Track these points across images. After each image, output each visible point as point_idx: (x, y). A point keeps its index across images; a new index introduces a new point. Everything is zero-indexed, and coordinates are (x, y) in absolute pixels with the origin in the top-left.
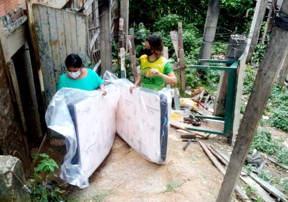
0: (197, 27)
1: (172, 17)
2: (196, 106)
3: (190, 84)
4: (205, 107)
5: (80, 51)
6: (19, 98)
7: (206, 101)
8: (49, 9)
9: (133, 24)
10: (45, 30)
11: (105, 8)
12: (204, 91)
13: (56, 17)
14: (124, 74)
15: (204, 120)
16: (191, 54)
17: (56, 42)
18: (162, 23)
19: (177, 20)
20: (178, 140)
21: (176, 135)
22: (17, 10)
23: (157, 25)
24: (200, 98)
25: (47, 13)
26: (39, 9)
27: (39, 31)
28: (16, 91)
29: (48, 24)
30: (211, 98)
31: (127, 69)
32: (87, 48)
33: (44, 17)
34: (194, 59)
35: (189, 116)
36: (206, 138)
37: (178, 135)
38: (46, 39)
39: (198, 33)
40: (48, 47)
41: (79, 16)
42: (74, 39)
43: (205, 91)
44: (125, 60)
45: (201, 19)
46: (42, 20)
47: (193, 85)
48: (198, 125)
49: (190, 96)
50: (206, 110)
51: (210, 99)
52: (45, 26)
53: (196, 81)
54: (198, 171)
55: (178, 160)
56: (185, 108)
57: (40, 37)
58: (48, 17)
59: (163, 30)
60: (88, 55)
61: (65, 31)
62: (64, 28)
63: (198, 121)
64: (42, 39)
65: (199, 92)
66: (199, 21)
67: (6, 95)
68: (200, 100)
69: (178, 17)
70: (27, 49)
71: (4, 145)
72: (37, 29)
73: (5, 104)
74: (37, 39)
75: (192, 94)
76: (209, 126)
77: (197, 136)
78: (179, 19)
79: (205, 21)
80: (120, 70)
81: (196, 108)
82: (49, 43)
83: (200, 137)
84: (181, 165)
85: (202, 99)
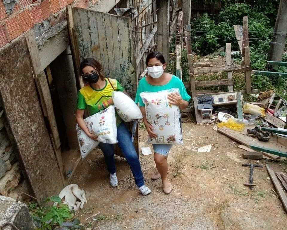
0: (268, 15)
1: (240, 6)
2: (264, 112)
3: (257, 85)
4: (275, 115)
5: (123, 57)
6: (52, 111)
7: (277, 106)
8: (89, 12)
9: (197, 15)
10: (85, 36)
11: (163, 2)
12: (274, 94)
13: (96, 21)
14: (180, 73)
15: (274, 134)
16: (260, 47)
17: (97, 48)
18: (229, 12)
19: (245, 8)
20: (238, 160)
21: (236, 152)
22: (57, 14)
23: (222, 15)
24: (269, 103)
25: (88, 17)
26: (79, 13)
27: (80, 36)
28: (47, 104)
29: (89, 28)
30: (284, 103)
31: (183, 68)
32: (130, 54)
33: (85, 21)
34: (264, 52)
35: (254, 127)
36: (276, 161)
37: (239, 154)
38: (87, 44)
39: (269, 22)
40: (88, 53)
41: (121, 20)
42: (116, 44)
43: (276, 95)
44: (182, 58)
45: (273, 7)
46: (83, 24)
47: (261, 87)
48: (266, 141)
49: (257, 99)
50: (276, 119)
51: (282, 105)
52: (85, 30)
53: (265, 81)
54: (261, 225)
55: (235, 201)
56: (250, 116)
57: (81, 42)
58: (89, 21)
59: (229, 20)
60: (131, 62)
61: (106, 36)
62: (105, 33)
63: (266, 135)
64: (82, 44)
65: (268, 96)
66: (270, 9)
67: (34, 110)
68: (270, 105)
69: (246, 5)
70: (70, 54)
71: (30, 166)
72: (77, 34)
73: (33, 121)
74: (77, 44)
75: (259, 98)
76: (280, 143)
77: (264, 157)
78: (247, 7)
79: (277, 9)
80: (175, 69)
81: (264, 115)
82: (89, 49)
83: (268, 158)
84: (238, 210)
85: (272, 104)
